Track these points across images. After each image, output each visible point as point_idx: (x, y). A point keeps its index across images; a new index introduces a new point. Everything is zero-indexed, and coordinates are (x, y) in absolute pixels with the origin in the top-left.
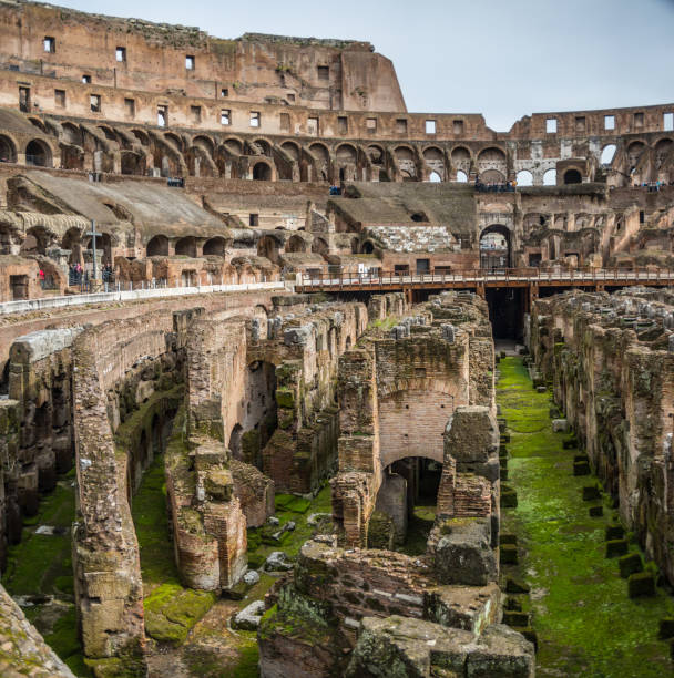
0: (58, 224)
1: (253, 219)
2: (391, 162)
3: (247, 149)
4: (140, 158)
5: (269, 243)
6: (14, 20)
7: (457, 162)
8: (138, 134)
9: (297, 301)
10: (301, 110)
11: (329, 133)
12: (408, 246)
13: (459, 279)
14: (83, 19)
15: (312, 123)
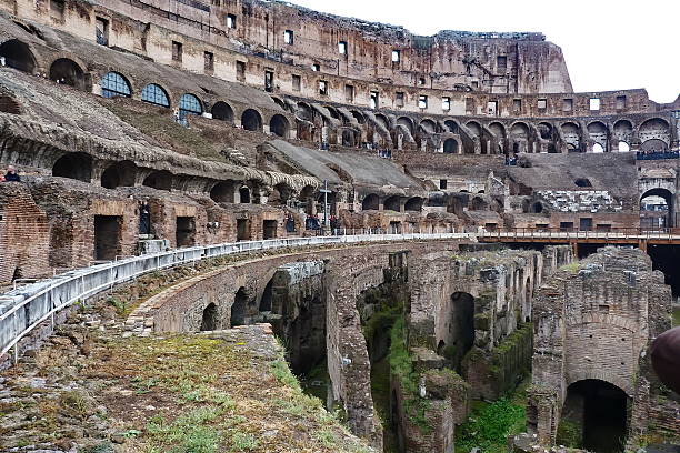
0: (297, 182)
1: (443, 184)
2: (557, 136)
3: (437, 128)
4: (357, 133)
5: (457, 202)
6: (264, 15)
7: (619, 134)
8: (356, 114)
9: (480, 249)
10: (482, 95)
11: (505, 114)
12: (573, 207)
13: (621, 235)
14: (316, 16)
15: (492, 105)
